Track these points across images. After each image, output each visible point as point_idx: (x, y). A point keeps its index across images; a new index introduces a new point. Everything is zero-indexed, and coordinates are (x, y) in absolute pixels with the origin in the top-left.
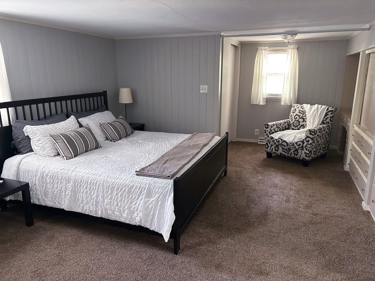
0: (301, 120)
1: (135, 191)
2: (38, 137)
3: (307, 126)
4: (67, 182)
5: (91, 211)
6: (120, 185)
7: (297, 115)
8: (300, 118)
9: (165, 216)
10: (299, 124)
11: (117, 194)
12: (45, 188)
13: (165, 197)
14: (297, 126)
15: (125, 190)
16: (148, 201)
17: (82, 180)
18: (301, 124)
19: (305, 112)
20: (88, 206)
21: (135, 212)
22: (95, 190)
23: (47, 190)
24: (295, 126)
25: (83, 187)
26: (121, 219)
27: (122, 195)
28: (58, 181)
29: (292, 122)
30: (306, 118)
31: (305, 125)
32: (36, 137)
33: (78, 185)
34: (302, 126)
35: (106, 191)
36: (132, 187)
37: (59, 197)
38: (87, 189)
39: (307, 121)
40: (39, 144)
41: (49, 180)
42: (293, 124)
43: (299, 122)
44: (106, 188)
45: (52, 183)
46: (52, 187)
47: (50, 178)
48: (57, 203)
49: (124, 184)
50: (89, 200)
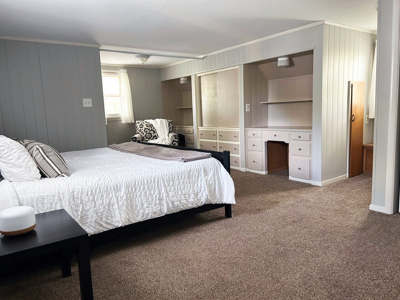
0: (152, 132)
1: (193, 174)
2: (16, 154)
3: (159, 136)
4: (117, 191)
5: (155, 213)
6: (179, 173)
7: (145, 129)
8: (151, 131)
9: (222, 186)
10: (152, 136)
11: (179, 182)
12: (81, 212)
13: (217, 171)
14: (150, 137)
15: (185, 176)
16: (207, 179)
17: (136, 182)
18: (153, 135)
19: (152, 126)
20: (150, 208)
21: (199, 193)
22: (155, 187)
23: (85, 213)
24: (148, 138)
25: (140, 189)
26: (188, 205)
27: (183, 182)
28: (102, 194)
29: (144, 135)
30: (155, 130)
31: (157, 136)
32: (13, 154)
33: (132, 190)
34: (154, 137)
35: (168, 183)
36: (190, 171)
37: (107, 214)
38: (144, 190)
39: (157, 132)
40: (21, 163)
41: (87, 197)
42: (145, 136)
43: (151, 134)
44: (167, 181)
45: (93, 200)
46: (93, 206)
47: (88, 194)
48: (104, 225)
49: (182, 171)
50: (150, 201)
